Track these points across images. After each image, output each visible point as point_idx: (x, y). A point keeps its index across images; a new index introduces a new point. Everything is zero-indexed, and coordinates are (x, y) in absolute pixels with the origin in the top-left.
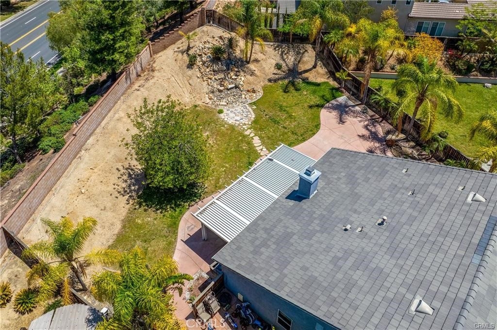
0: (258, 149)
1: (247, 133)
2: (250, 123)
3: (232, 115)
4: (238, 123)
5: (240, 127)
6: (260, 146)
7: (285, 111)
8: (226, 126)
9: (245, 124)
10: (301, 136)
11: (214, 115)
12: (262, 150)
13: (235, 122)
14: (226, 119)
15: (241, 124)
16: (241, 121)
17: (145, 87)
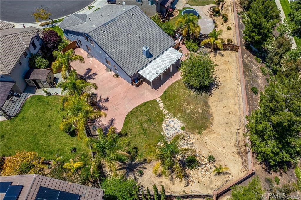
0: (161, 102)
1: (167, 112)
2: (165, 119)
3: (176, 126)
4: (172, 119)
5: (171, 116)
6: (160, 103)
7: (144, 130)
8: (179, 117)
9: (168, 118)
10: (138, 110)
11: (186, 126)
12: (159, 101)
13: (174, 120)
14: (179, 122)
15: (170, 118)
16: (170, 121)
17: (235, 134)
